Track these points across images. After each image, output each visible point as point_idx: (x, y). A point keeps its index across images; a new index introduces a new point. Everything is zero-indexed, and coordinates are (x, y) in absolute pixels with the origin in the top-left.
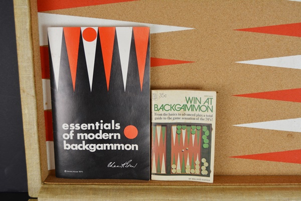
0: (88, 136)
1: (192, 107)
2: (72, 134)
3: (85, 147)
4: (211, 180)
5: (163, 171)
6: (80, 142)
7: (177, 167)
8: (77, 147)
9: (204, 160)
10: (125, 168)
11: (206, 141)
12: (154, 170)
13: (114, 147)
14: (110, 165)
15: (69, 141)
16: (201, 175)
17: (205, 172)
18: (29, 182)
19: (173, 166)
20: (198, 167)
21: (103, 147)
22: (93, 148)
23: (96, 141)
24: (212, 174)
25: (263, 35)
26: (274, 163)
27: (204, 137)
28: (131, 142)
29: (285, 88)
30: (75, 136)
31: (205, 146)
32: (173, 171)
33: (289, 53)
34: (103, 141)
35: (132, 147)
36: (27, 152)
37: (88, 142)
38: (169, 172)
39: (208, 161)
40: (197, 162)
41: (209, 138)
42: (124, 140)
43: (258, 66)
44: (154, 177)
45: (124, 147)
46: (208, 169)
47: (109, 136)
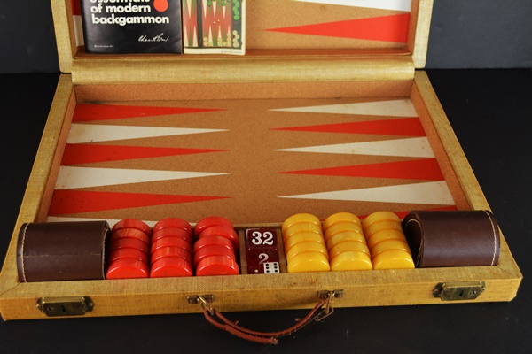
0: (117, 9)
2: (100, 8)
3: (115, 21)
4: (242, 52)
5: (195, 44)
6: (109, 15)
7: (208, 40)
8: (106, 21)
9: (235, 32)
10: (156, 42)
11: (237, 12)
12: (186, 44)
13: (144, 20)
14: (141, 39)
15: (98, 15)
16: (233, 47)
17: (236, 45)
18: (60, 57)
19: (205, 39)
20: (229, 39)
21: (133, 20)
22: (123, 21)
23: (125, 15)
24: (243, 47)
26: (307, 36)
27: (235, 9)
28: (162, 14)
30: (104, 10)
31: (236, 18)
32: (205, 44)
34: (132, 14)
35: (163, 20)
36: (56, 25)
37: (117, 15)
38: (201, 45)
39: (240, 33)
40: (229, 34)
41: (240, 9)
42: (154, 13)
44: (186, 51)
45: (155, 20)
46: (239, 41)
47: (139, 9)
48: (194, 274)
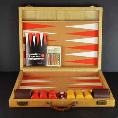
0: (33, 57)
1: (56, 50)
2: (30, 56)
3: (33, 59)
4: (60, 66)
5: (50, 64)
6: (31, 58)
8: (31, 59)
9: (58, 62)
10: (41, 64)
11: (59, 57)
12: (48, 64)
13: (39, 59)
14: (38, 63)
15: (29, 58)
16: (58, 65)
17: (59, 64)
18: (20, 66)
19: (52, 63)
20: (57, 63)
21: (37, 59)
22: (34, 59)
23: (35, 58)
24: (60, 65)
25: (71, 35)
26: (75, 63)
27: (59, 56)
29: (76, 46)
30: (30, 57)
31: (59, 58)
32: (52, 64)
33: (76, 39)
34: (37, 58)
35: (43, 59)
36: (20, 59)
37: (33, 58)
39: (59, 62)
40: (57, 62)
41: (60, 56)
42: (41, 57)
43: (70, 41)
44: (48, 66)
45: (41, 59)
46: (59, 63)
47: (38, 56)
48: (48, 98)
